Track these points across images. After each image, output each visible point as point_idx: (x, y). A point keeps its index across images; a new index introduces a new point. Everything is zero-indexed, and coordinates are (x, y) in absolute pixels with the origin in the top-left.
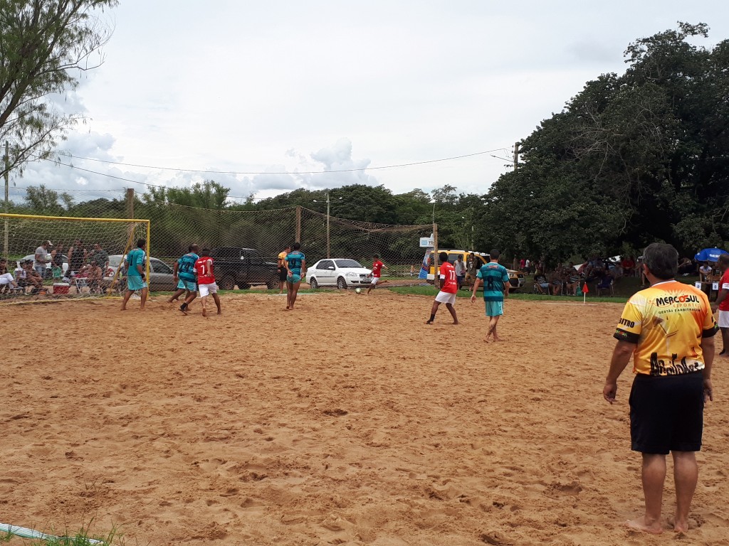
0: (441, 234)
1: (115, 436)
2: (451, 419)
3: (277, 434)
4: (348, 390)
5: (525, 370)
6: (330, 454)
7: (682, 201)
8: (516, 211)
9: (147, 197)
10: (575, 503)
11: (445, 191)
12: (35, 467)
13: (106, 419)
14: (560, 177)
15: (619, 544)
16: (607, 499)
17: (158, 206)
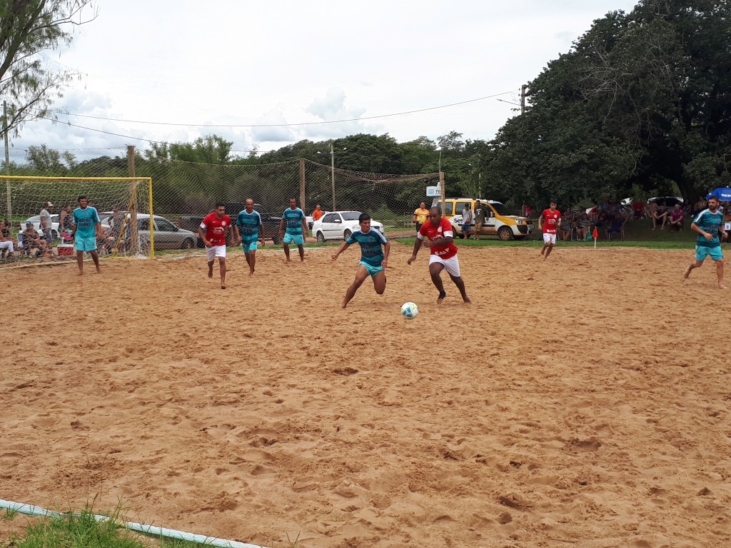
0: (448, 182)
1: (121, 404)
2: (464, 375)
3: (286, 395)
4: (358, 347)
5: (537, 321)
6: (342, 415)
7: (692, 140)
8: (524, 156)
9: (149, 154)
10: (594, 459)
11: (450, 138)
12: (40, 439)
13: (112, 386)
14: (568, 120)
15: (642, 502)
16: (627, 454)
17: (161, 162)
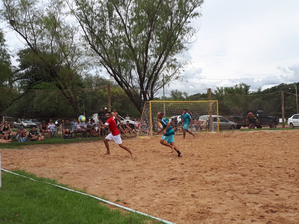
1: (210, 189)
3: (280, 193)
9: (216, 92)
12: (180, 200)
13: (206, 182)
17: (220, 95)
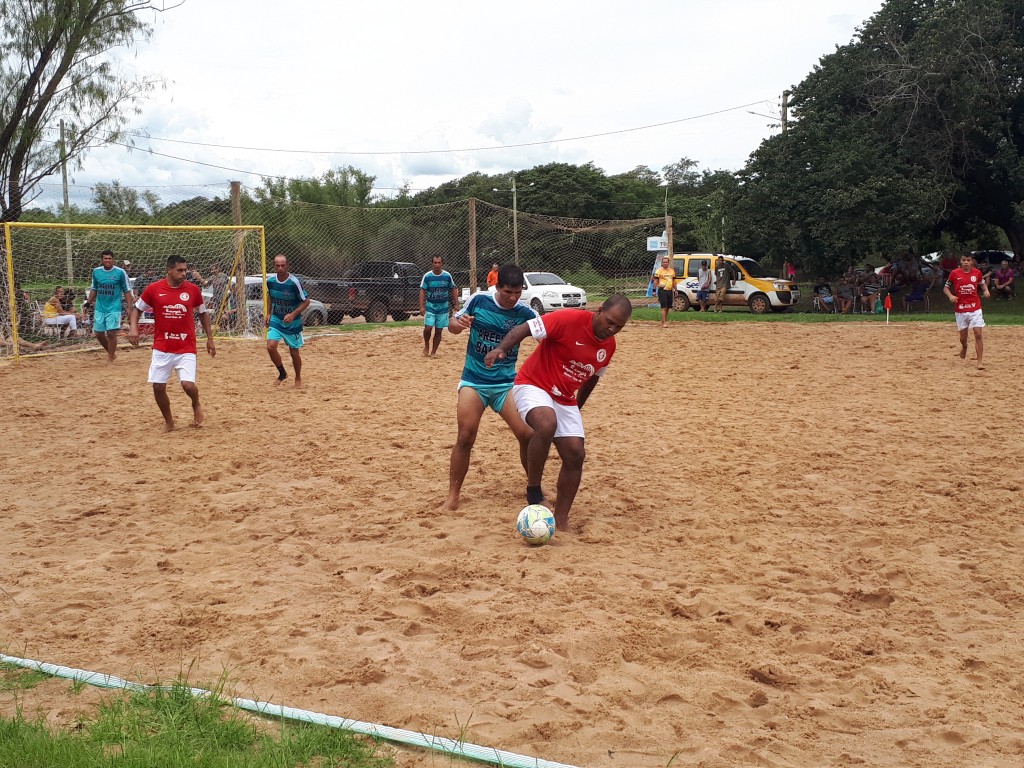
0: (678, 230)
1: (226, 537)
2: (700, 501)
3: (452, 528)
5: (804, 426)
6: (528, 555)
8: (785, 192)
9: (260, 193)
10: (885, 619)
11: (681, 167)
12: (115, 584)
13: (213, 513)
14: (849, 140)
15: (953, 679)
16: (931, 612)
17: (276, 205)
